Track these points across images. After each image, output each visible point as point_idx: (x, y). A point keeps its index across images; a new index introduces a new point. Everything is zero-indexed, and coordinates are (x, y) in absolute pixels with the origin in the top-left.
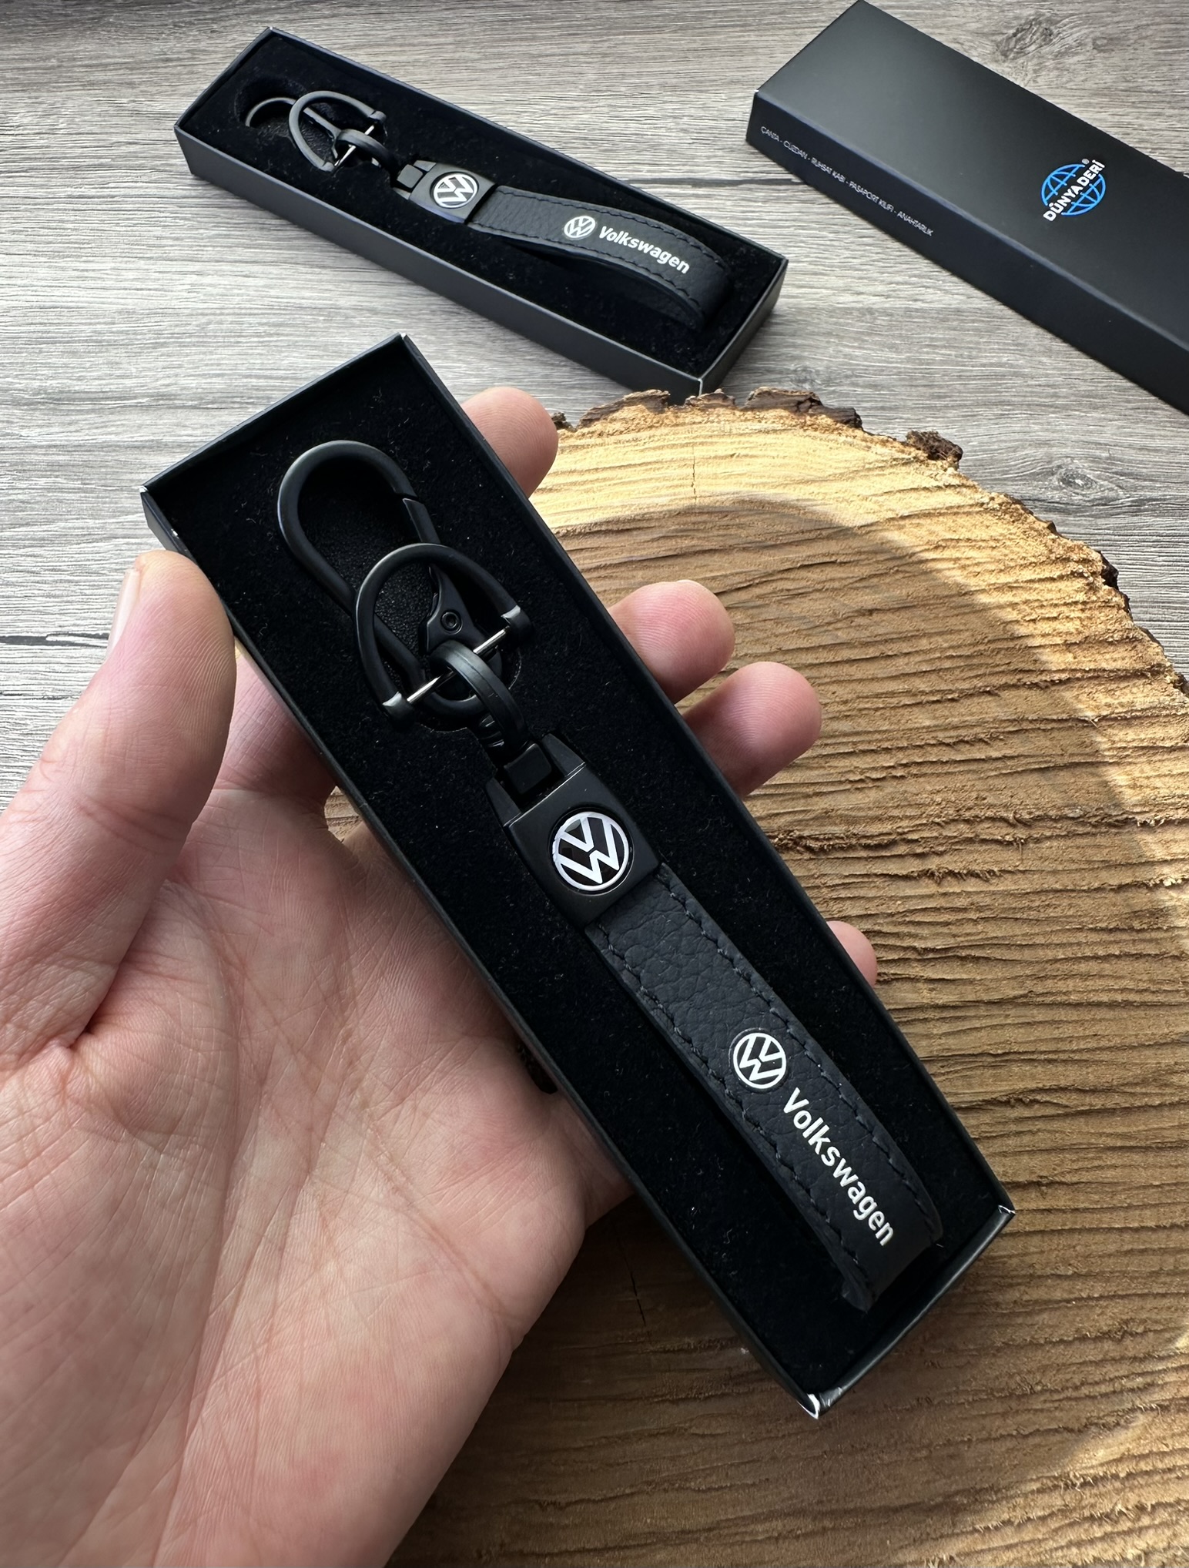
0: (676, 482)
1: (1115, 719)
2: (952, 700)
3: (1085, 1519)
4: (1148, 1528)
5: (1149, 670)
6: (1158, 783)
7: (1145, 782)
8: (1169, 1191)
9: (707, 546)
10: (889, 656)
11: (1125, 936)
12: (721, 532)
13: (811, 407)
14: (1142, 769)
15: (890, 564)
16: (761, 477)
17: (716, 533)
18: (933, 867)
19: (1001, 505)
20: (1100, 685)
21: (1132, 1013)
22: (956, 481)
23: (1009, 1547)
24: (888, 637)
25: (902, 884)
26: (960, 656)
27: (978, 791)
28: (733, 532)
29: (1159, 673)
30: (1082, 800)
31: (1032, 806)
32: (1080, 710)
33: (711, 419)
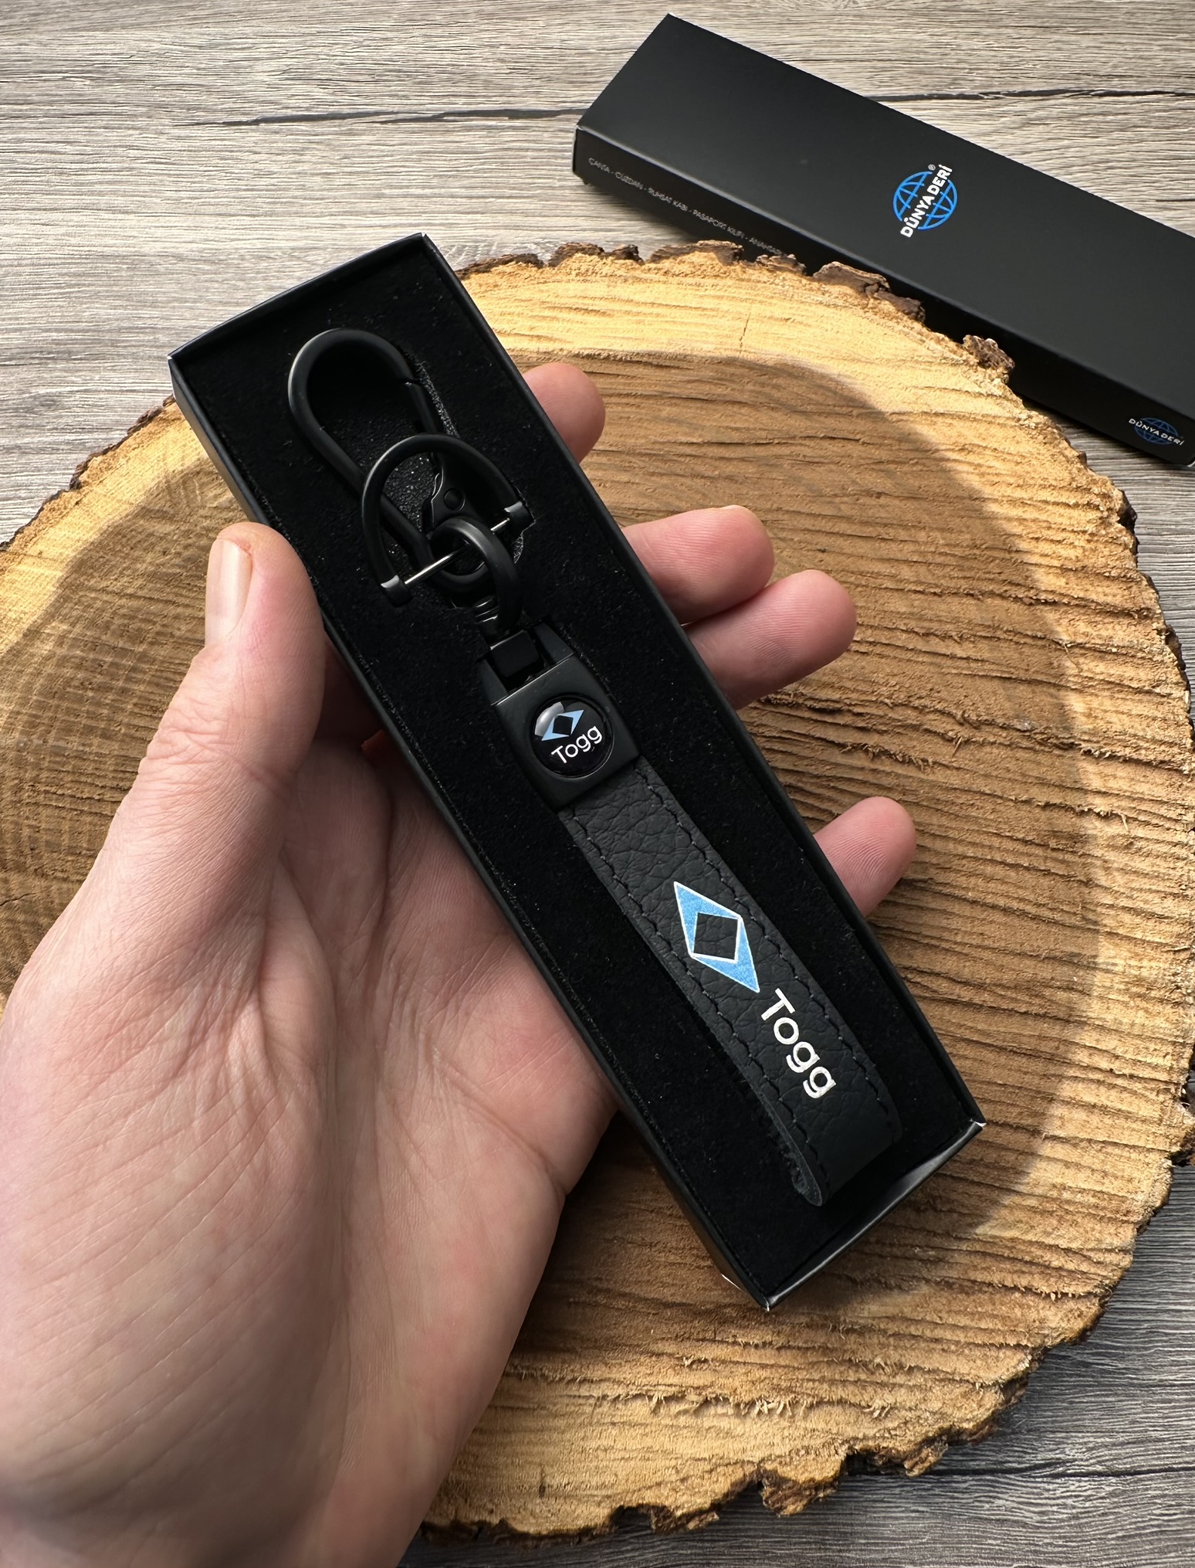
0: (726, 332)
1: (1090, 649)
2: (935, 594)
3: (841, 1363)
4: (901, 1386)
5: (1137, 612)
6: (1114, 718)
7: (1100, 715)
8: (1010, 1093)
9: (740, 399)
10: (883, 539)
11: (1039, 851)
12: (758, 388)
13: (877, 291)
14: (1103, 702)
15: (911, 455)
16: (810, 346)
17: (750, 387)
18: (871, 743)
19: (1037, 424)
20: (1084, 614)
21: (1023, 923)
22: (998, 392)
23: (763, 1367)
24: (889, 521)
25: (836, 751)
26: (954, 556)
27: (936, 684)
28: (767, 390)
29: (1146, 617)
30: (1033, 716)
31: (982, 709)
32: (1057, 632)
33: (777, 281)
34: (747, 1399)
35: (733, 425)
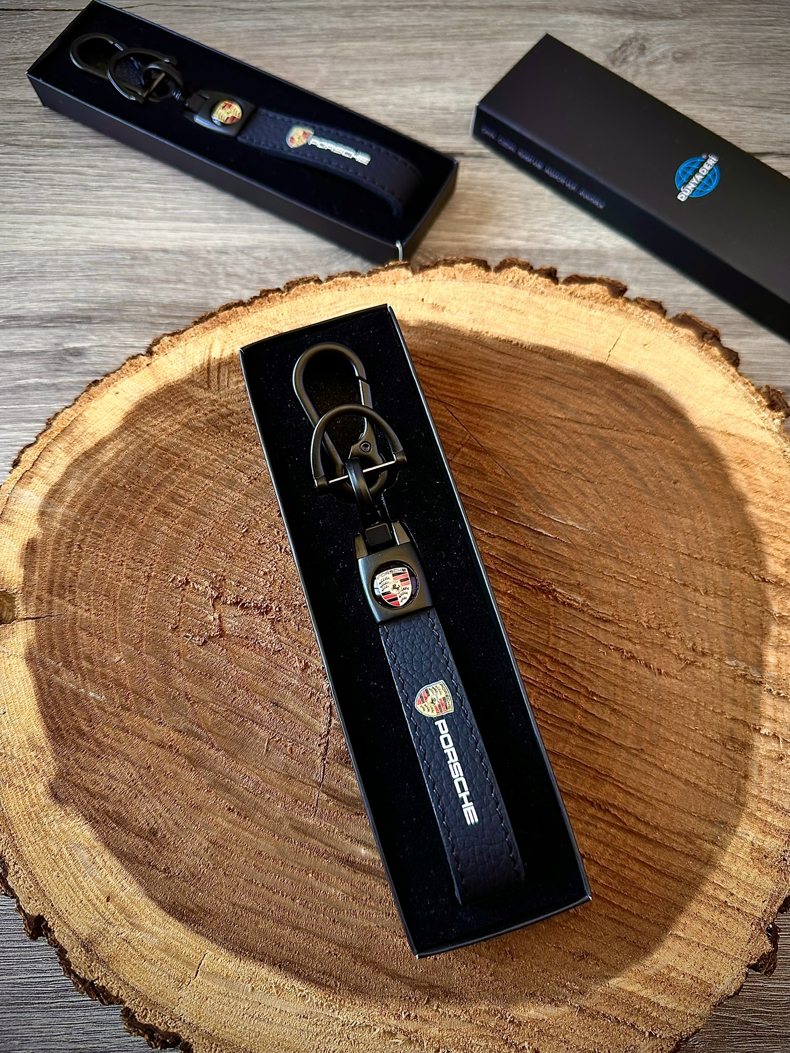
2: (696, 558)
8: (655, 900)
10: (671, 513)
11: (718, 748)
15: (706, 458)
18: (626, 649)
21: (695, 792)
22: (775, 429)
25: (601, 648)
27: (678, 620)
30: (740, 657)
31: (706, 645)
32: (771, 605)
33: (645, 317)
35: (589, 410)
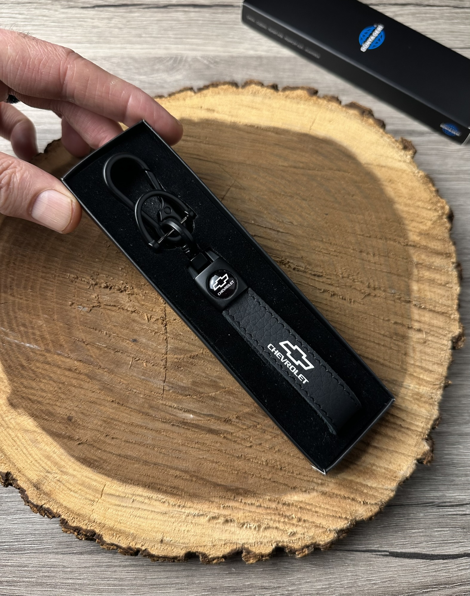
1: (424, 265)
3: (279, 514)
4: (300, 526)
5: (446, 254)
6: (428, 293)
7: (423, 292)
11: (389, 339)
13: (368, 115)
14: (425, 287)
18: (331, 290)
20: (425, 252)
22: (409, 161)
23: (250, 512)
25: (318, 291)
27: (360, 271)
29: (449, 257)
30: (396, 288)
31: (377, 283)
32: (412, 258)
33: (329, 106)
34: (242, 521)
